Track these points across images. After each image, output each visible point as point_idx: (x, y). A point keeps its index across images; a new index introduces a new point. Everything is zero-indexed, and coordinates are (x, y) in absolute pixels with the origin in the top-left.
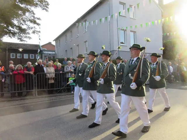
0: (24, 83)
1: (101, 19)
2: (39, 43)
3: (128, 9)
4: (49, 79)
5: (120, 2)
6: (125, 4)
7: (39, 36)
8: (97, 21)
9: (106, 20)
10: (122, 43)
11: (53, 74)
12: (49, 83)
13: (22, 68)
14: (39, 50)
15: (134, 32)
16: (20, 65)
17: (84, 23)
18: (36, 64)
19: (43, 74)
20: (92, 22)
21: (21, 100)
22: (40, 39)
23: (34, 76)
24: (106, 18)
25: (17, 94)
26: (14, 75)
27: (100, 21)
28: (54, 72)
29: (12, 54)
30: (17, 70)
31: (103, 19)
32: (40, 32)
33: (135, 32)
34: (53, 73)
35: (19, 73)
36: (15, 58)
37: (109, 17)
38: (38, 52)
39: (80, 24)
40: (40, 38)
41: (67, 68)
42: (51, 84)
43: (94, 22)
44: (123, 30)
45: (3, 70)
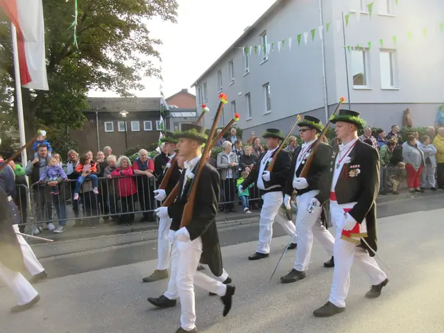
0: (135, 195)
1: (299, 36)
7: (161, 87)
8: (290, 40)
9: (313, 36)
13: (130, 163)
16: (125, 157)
17: (259, 47)
18: (159, 150)
20: (279, 44)
21: (132, 231)
22: (162, 94)
23: (155, 179)
24: (313, 31)
27: (299, 41)
30: (121, 168)
31: (306, 35)
35: (123, 175)
37: (321, 28)
39: (251, 48)
41: (224, 157)
43: (283, 42)
44: (361, 48)
45: (95, 171)
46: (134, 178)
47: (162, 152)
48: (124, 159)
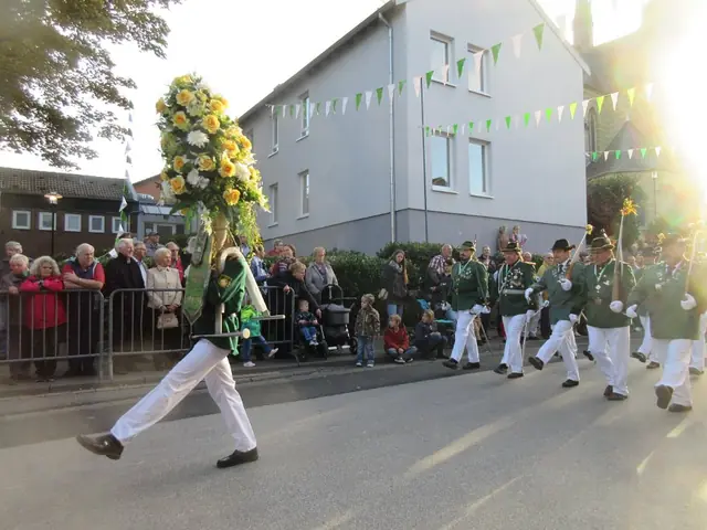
0: (62, 326)
1: (359, 96)
2: (127, 175)
3: (461, 64)
4: (158, 312)
5: (433, 32)
6: (451, 39)
7: (128, 149)
8: (345, 101)
9: (380, 97)
10: (439, 182)
11: (173, 293)
12: (159, 327)
13: (57, 270)
14: (124, 202)
15: (485, 144)
16: (48, 258)
17: (298, 107)
18: (113, 253)
19: (138, 295)
20: (329, 104)
22: (129, 160)
23: (103, 300)
24: (380, 91)
25: (33, 369)
26: (27, 295)
27: (358, 101)
28: (181, 287)
29: (18, 215)
30: (38, 277)
31: (369, 95)
32: (130, 133)
33: (488, 143)
34: (177, 291)
35: (44, 288)
36: (28, 227)
37: (391, 88)
38: (122, 208)
39: (285, 107)
40: (130, 154)
42: (169, 331)
43: (334, 102)
44: (444, 134)
46: (62, 295)
47: (120, 254)
48: (45, 261)
